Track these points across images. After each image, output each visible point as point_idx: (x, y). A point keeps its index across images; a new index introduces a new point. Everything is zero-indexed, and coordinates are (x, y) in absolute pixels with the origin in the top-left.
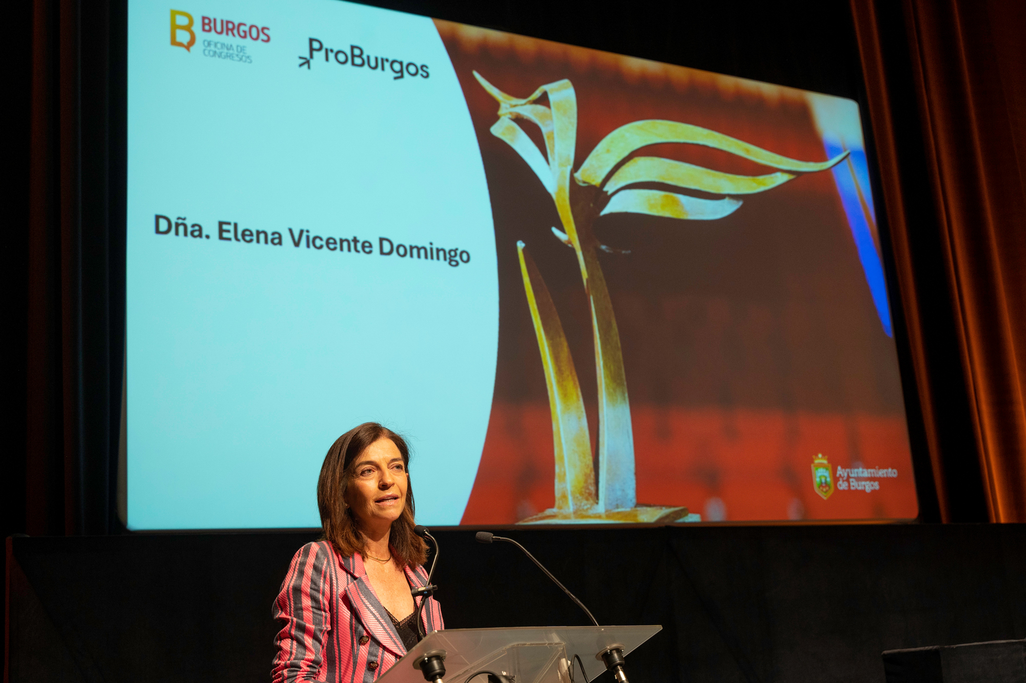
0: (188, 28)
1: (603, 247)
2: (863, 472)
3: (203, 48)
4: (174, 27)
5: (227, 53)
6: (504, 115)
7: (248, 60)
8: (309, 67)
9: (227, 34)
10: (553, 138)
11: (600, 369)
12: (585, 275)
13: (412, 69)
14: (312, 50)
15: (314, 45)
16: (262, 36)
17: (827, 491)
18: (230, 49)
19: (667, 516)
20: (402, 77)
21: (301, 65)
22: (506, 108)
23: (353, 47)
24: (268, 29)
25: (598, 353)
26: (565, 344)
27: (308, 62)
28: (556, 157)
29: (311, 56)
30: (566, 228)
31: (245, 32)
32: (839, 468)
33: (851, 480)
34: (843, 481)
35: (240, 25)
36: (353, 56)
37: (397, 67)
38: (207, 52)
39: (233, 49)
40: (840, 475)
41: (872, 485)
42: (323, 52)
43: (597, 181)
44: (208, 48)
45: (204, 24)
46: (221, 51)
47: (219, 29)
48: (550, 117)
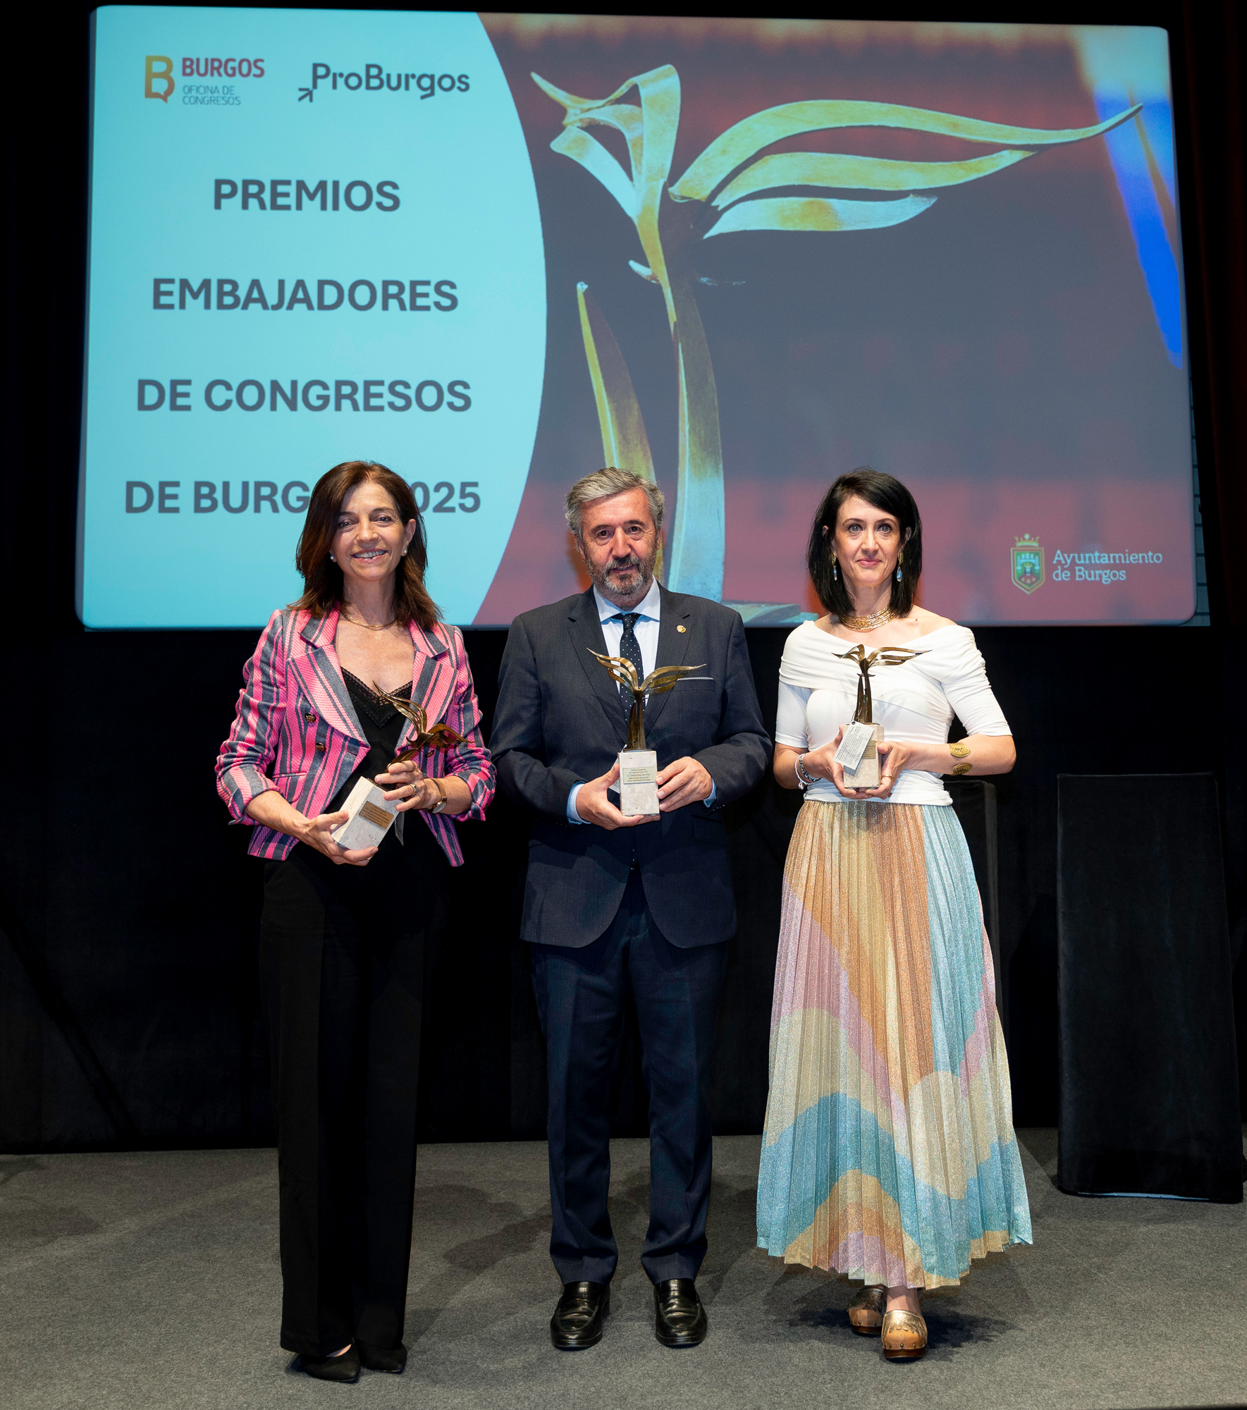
0: (166, 75)
1: (704, 280)
2: (1099, 558)
3: (184, 95)
4: (150, 76)
5: (211, 97)
6: (571, 124)
7: (237, 102)
8: (311, 100)
9: (212, 75)
10: (642, 145)
11: (685, 436)
12: (672, 316)
13: (446, 83)
14: (316, 77)
15: (319, 72)
16: (255, 71)
17: (1032, 583)
18: (215, 92)
19: (767, 615)
20: (432, 94)
21: (301, 99)
22: (576, 115)
23: (368, 67)
24: (262, 61)
25: (684, 415)
26: (636, 406)
27: (310, 94)
28: (644, 170)
29: (315, 86)
30: (650, 260)
31: (233, 69)
32: (1059, 552)
33: (1077, 568)
34: (1063, 570)
35: (228, 61)
36: (369, 77)
37: (426, 82)
38: (187, 100)
39: (218, 92)
40: (1059, 562)
41: (1115, 575)
42: (331, 77)
43: (702, 194)
44: (189, 95)
45: (185, 67)
46: (203, 95)
47: (202, 70)
48: (640, 119)
